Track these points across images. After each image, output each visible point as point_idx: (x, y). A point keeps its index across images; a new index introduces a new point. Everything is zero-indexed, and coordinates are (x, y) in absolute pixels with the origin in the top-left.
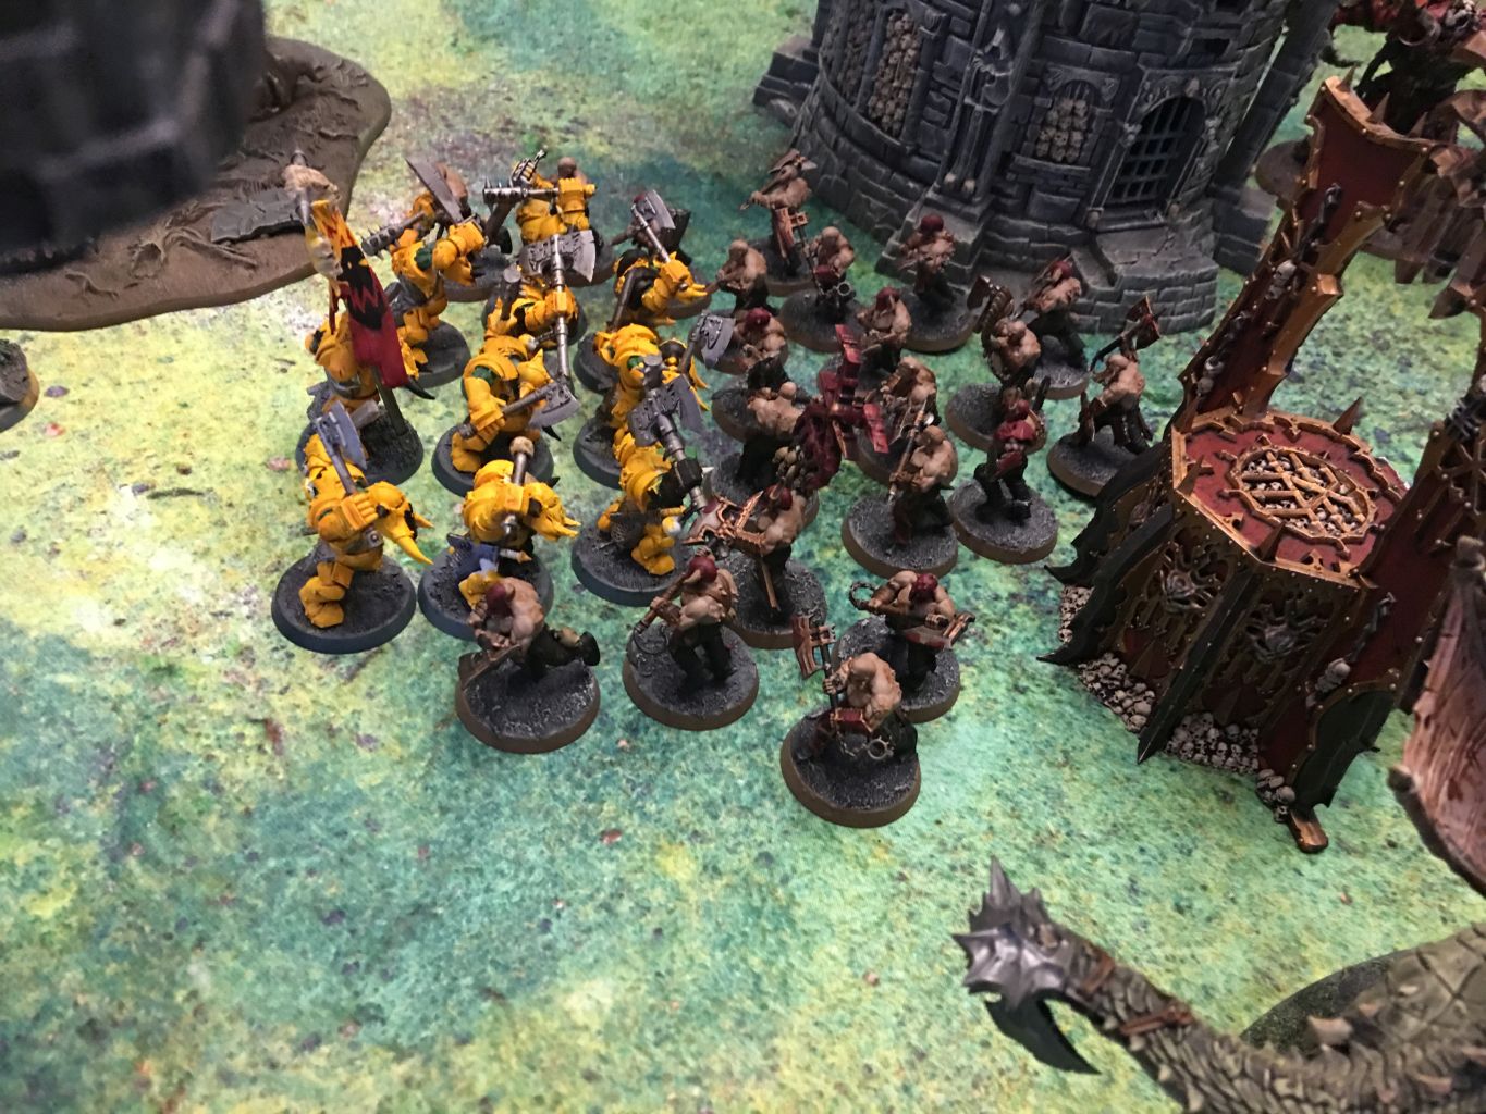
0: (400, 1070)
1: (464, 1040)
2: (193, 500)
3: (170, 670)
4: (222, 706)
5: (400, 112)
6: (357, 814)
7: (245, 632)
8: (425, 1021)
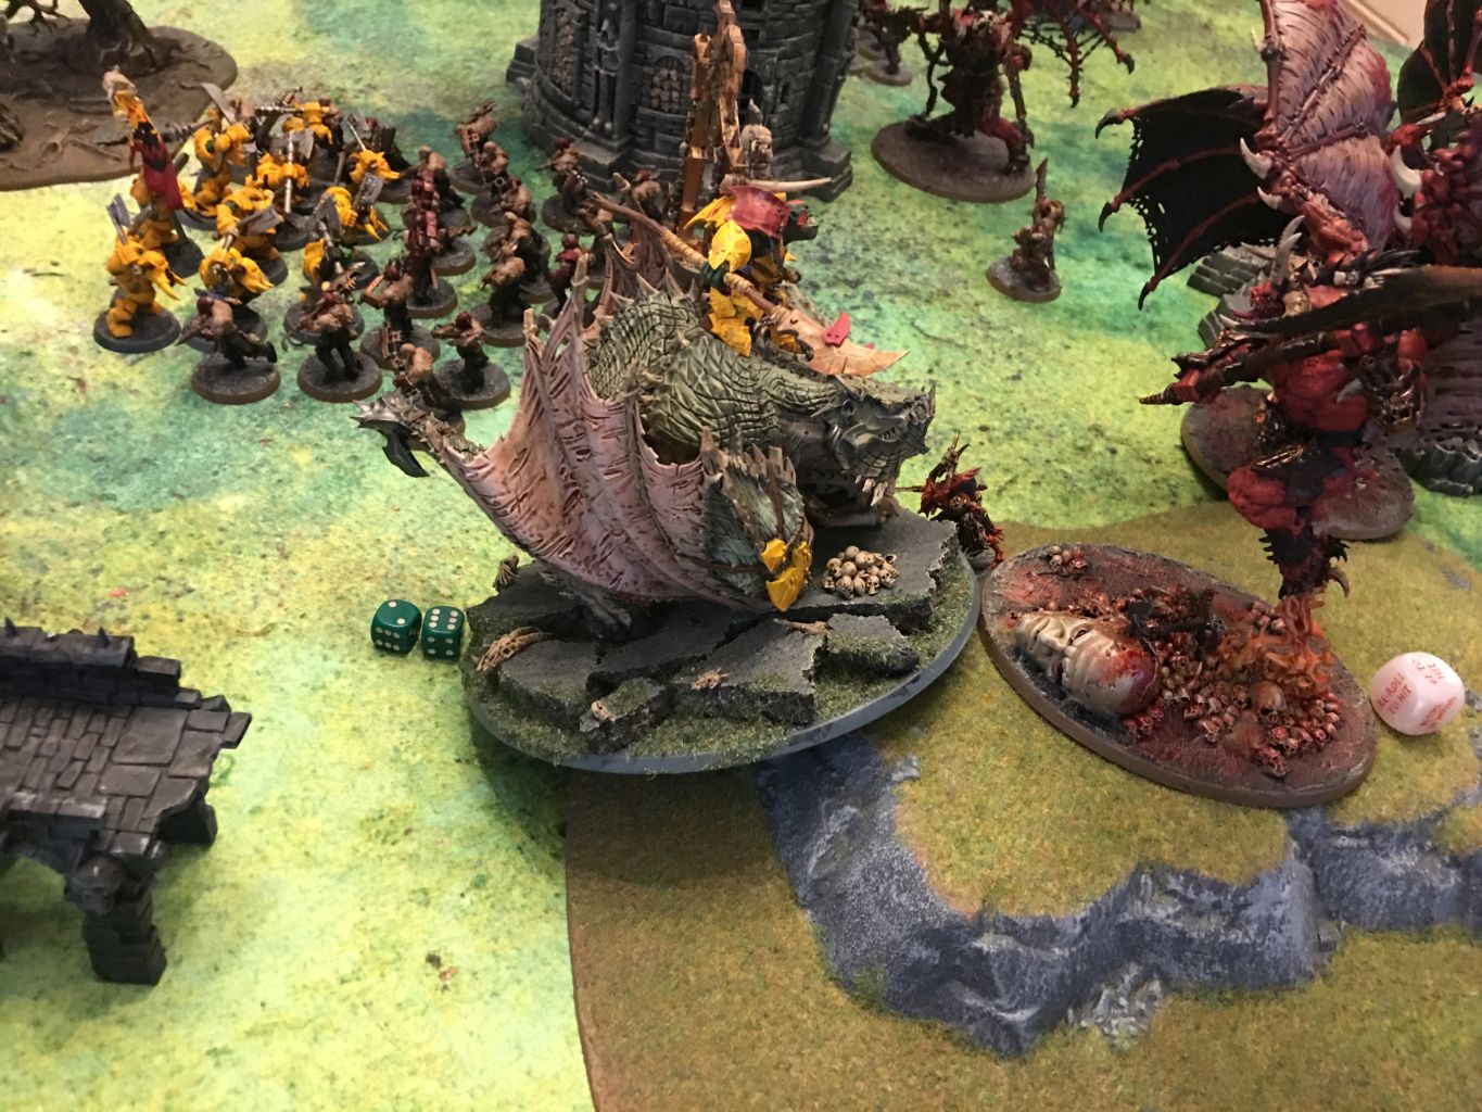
0: (119, 518)
1: (157, 511)
2: (57, 279)
3: (29, 354)
4: (56, 371)
5: (243, 76)
6: (122, 421)
7: (75, 340)
8: (138, 502)
